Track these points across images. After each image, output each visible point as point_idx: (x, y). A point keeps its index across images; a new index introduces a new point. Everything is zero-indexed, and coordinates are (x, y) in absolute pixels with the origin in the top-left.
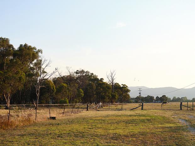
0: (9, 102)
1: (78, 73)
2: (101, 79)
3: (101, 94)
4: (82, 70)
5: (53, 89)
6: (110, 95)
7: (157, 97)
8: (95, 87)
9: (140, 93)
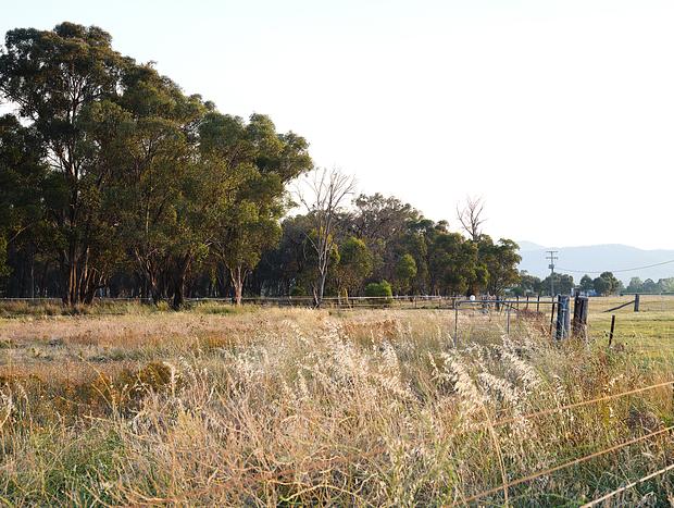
0: (240, 290)
1: (364, 204)
2: (441, 223)
3: (448, 268)
4: (377, 195)
5: (334, 253)
6: (474, 272)
7: (585, 280)
8: (426, 248)
9: (552, 267)
